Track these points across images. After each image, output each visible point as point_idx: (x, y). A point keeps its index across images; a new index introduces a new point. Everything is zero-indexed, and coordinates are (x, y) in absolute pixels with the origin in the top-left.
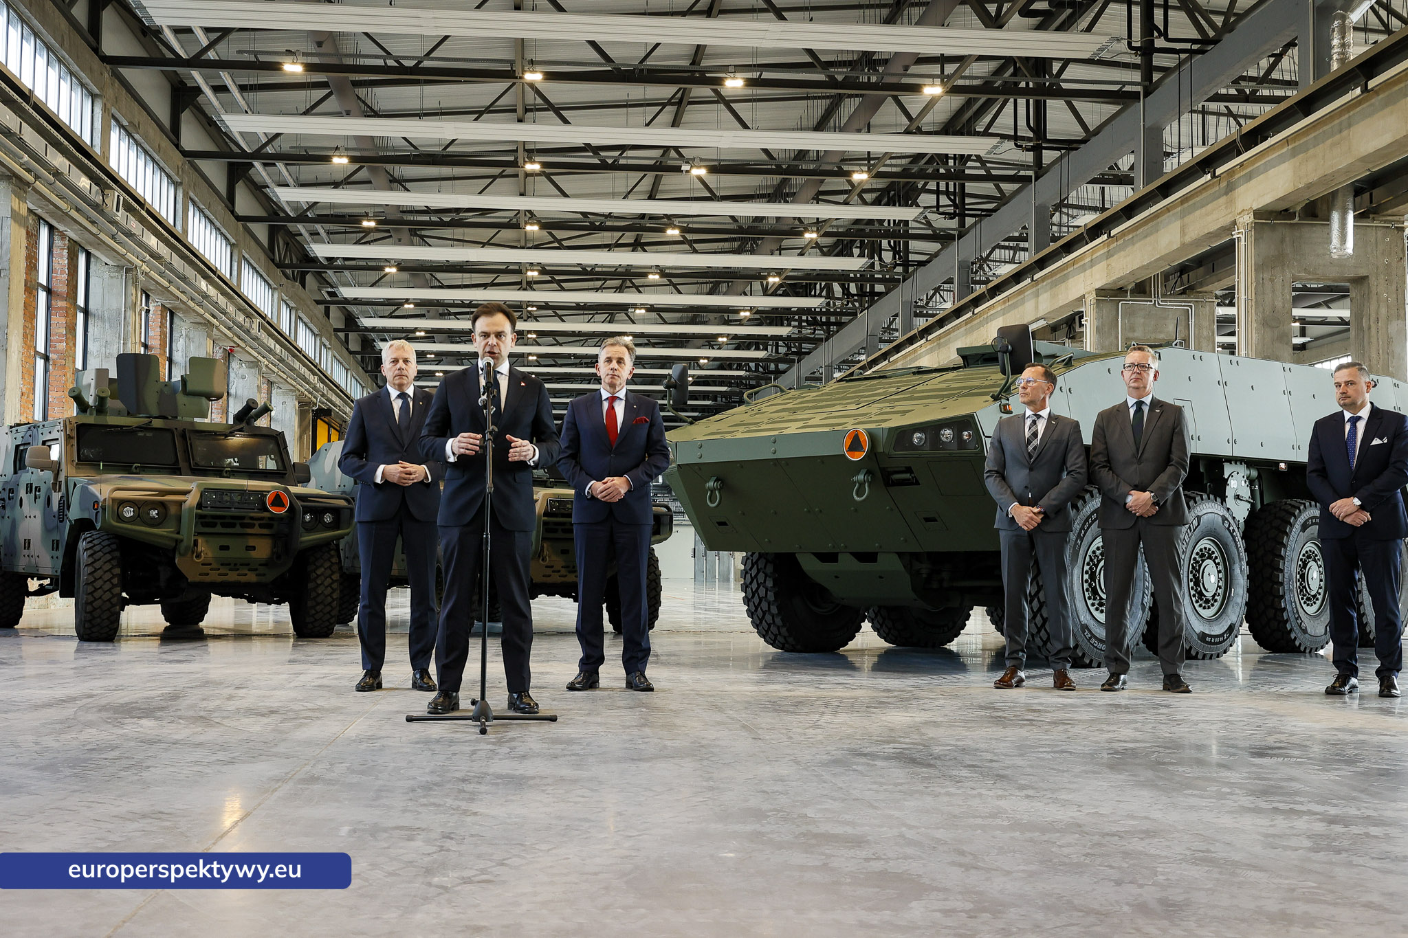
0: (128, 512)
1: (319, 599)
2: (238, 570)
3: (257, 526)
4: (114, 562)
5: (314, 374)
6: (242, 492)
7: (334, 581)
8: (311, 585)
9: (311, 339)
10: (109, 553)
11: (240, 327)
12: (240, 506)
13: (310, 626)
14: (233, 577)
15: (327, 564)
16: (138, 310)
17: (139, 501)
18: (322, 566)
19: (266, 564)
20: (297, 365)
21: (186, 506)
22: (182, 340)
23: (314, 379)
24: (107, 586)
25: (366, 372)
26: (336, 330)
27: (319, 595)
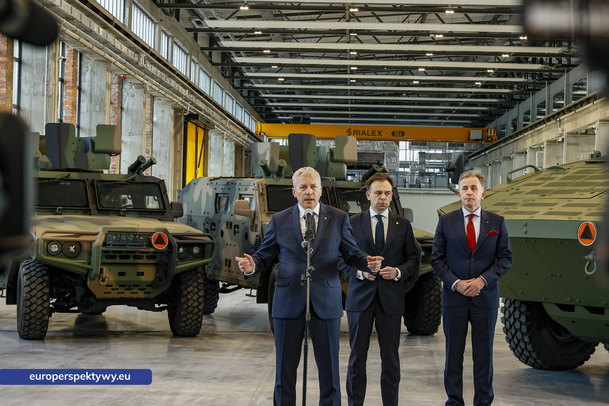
0: (55, 248)
1: (190, 310)
2: (131, 289)
3: (145, 258)
4: (45, 284)
5: (185, 88)
6: (135, 233)
7: (200, 297)
8: (183, 300)
9: (183, 57)
10: (41, 277)
11: (130, 61)
12: (133, 244)
13: (183, 329)
14: (128, 294)
15: (195, 284)
16: (57, 59)
17: (62, 240)
18: (191, 285)
19: (151, 285)
20: (173, 83)
21: (95, 245)
22: (88, 74)
23: (185, 92)
24: (40, 302)
25: (225, 77)
26: (202, 49)
27: (189, 307)
